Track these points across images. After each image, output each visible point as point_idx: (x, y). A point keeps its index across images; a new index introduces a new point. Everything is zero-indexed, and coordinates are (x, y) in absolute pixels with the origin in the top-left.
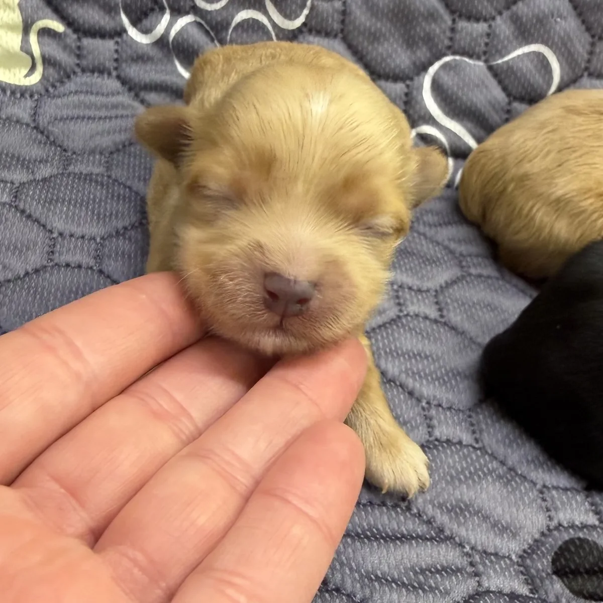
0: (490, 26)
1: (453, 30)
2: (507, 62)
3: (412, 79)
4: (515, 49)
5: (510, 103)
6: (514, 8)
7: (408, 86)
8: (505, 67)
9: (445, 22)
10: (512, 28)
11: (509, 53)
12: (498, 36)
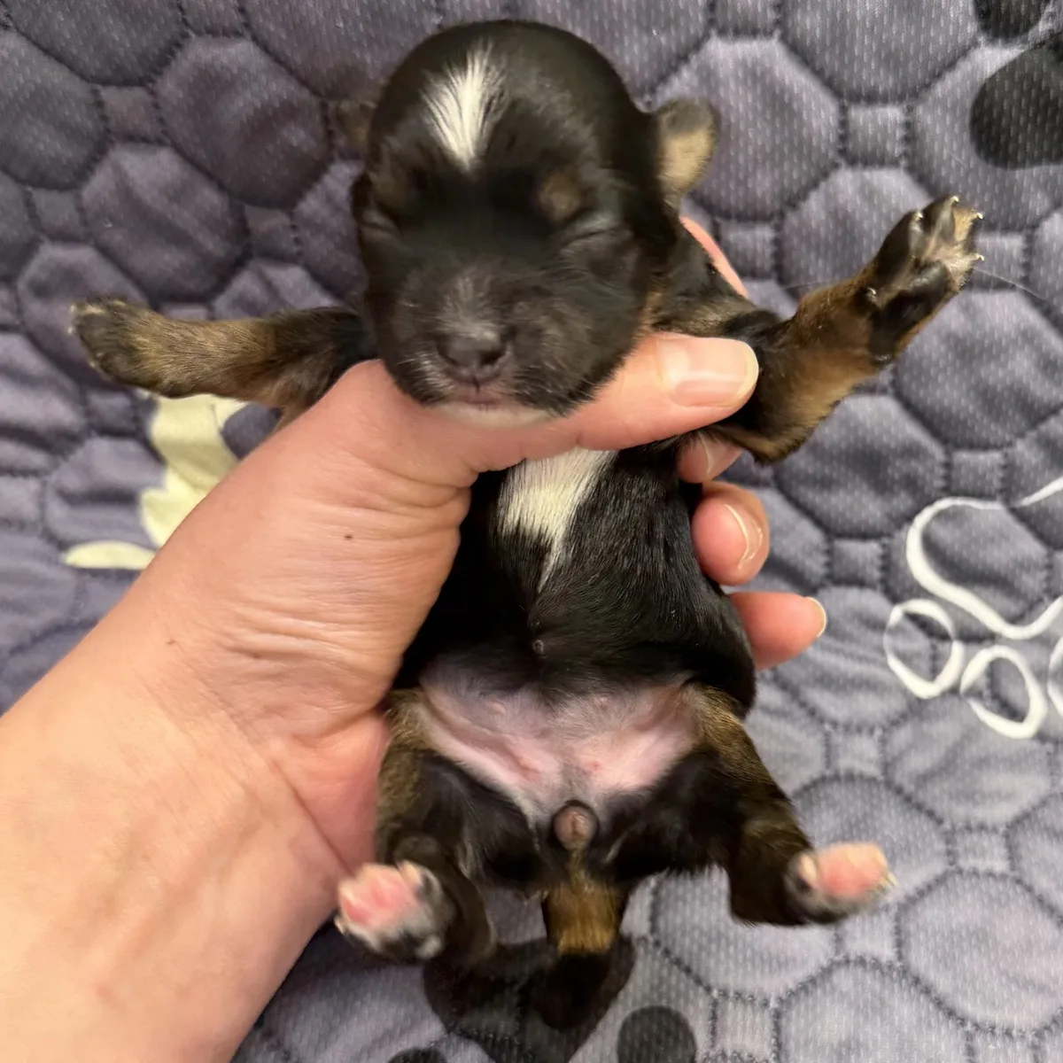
0: (1006, 455)
1: (948, 466)
2: (1038, 503)
3: (890, 535)
4: (1048, 482)
5: (1050, 556)
6: (1043, 428)
7: (884, 546)
8: (1034, 511)
9: (932, 457)
10: (1042, 455)
11: (1038, 488)
12: (1020, 468)
